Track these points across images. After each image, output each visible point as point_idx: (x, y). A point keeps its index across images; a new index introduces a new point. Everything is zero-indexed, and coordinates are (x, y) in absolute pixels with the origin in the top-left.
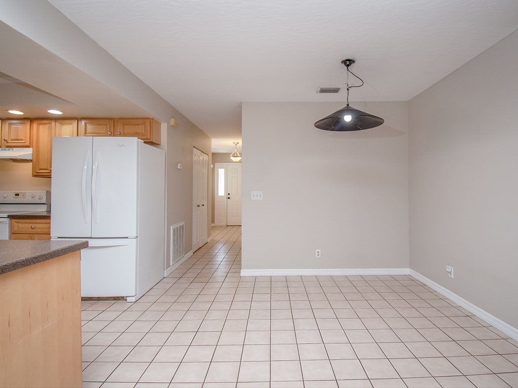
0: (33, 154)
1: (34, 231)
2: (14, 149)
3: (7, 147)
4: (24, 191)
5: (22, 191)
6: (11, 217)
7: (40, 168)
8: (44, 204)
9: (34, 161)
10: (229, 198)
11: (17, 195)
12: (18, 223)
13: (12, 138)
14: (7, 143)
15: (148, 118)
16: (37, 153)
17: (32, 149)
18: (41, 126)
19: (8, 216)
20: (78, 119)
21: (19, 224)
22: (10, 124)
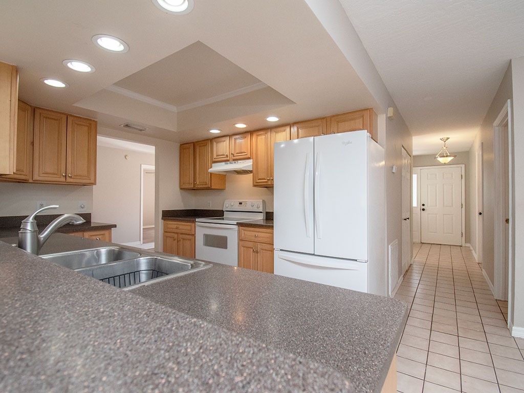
0: (253, 165)
1: (256, 240)
2: (239, 161)
3: (234, 160)
4: (247, 200)
5: (245, 200)
6: (240, 225)
7: (260, 177)
8: (261, 212)
9: (254, 172)
10: (423, 210)
11: (241, 203)
12: (244, 230)
13: (237, 151)
14: (234, 156)
15: (367, 109)
16: (256, 164)
17: (252, 160)
18: (259, 137)
19: (237, 223)
20: (291, 125)
21: (246, 232)
22: (235, 139)
